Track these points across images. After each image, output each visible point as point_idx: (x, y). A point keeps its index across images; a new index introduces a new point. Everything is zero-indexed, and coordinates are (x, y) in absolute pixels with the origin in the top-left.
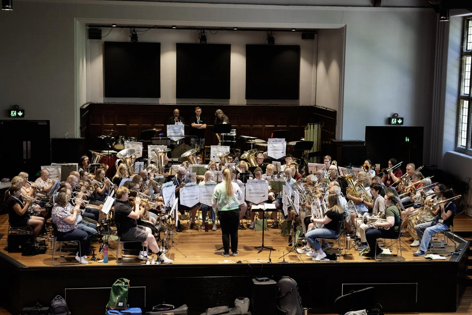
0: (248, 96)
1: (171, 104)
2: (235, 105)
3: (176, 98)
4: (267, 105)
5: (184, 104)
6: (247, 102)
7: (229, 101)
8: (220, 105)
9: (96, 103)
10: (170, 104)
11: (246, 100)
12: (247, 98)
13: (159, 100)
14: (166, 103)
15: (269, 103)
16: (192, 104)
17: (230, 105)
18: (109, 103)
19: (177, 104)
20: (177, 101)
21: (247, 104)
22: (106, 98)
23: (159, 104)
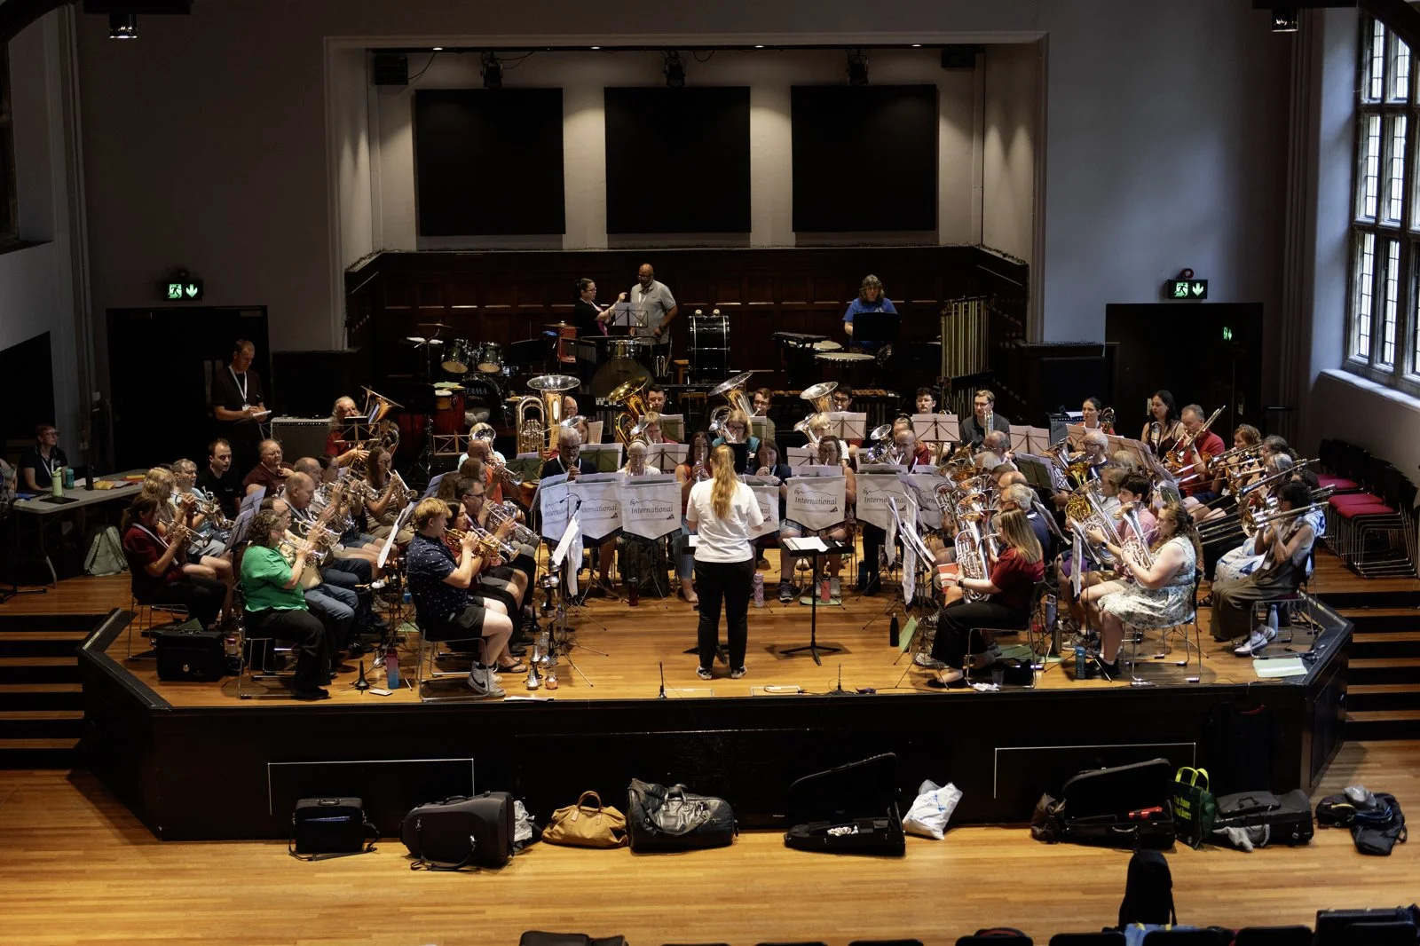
0: (799, 223)
1: (594, 248)
2: (762, 248)
3: (607, 235)
4: (852, 246)
5: (630, 248)
6: (798, 238)
7: (748, 238)
8: (725, 249)
9: (396, 251)
10: (591, 248)
11: (794, 233)
12: (793, 231)
13: (561, 240)
14: (583, 247)
15: (858, 242)
16: (651, 247)
17: (754, 248)
18: (431, 250)
19: (609, 248)
20: (609, 240)
21: (796, 246)
22: (423, 238)
23: (562, 249)
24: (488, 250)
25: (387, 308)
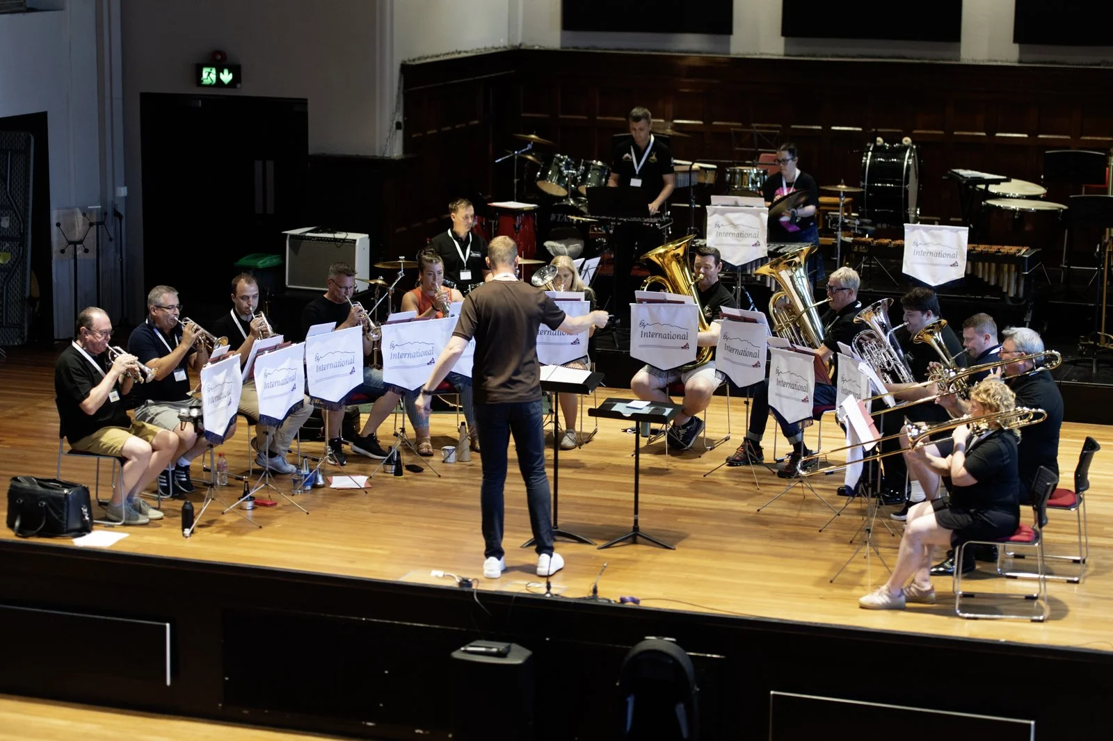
0: (1023, 33)
1: (767, 54)
2: (976, 63)
3: (782, 39)
4: (1091, 65)
5: (809, 56)
6: (1021, 52)
7: (959, 50)
8: (926, 61)
9: (537, 48)
10: (761, 54)
11: (1017, 46)
12: (1016, 41)
13: (728, 43)
14: (751, 52)
15: (1097, 59)
16: (833, 56)
17: (963, 62)
18: (576, 48)
19: (785, 55)
20: (786, 44)
21: (1020, 62)
22: (569, 33)
23: (729, 54)
24: (642, 50)
25: (523, 115)
